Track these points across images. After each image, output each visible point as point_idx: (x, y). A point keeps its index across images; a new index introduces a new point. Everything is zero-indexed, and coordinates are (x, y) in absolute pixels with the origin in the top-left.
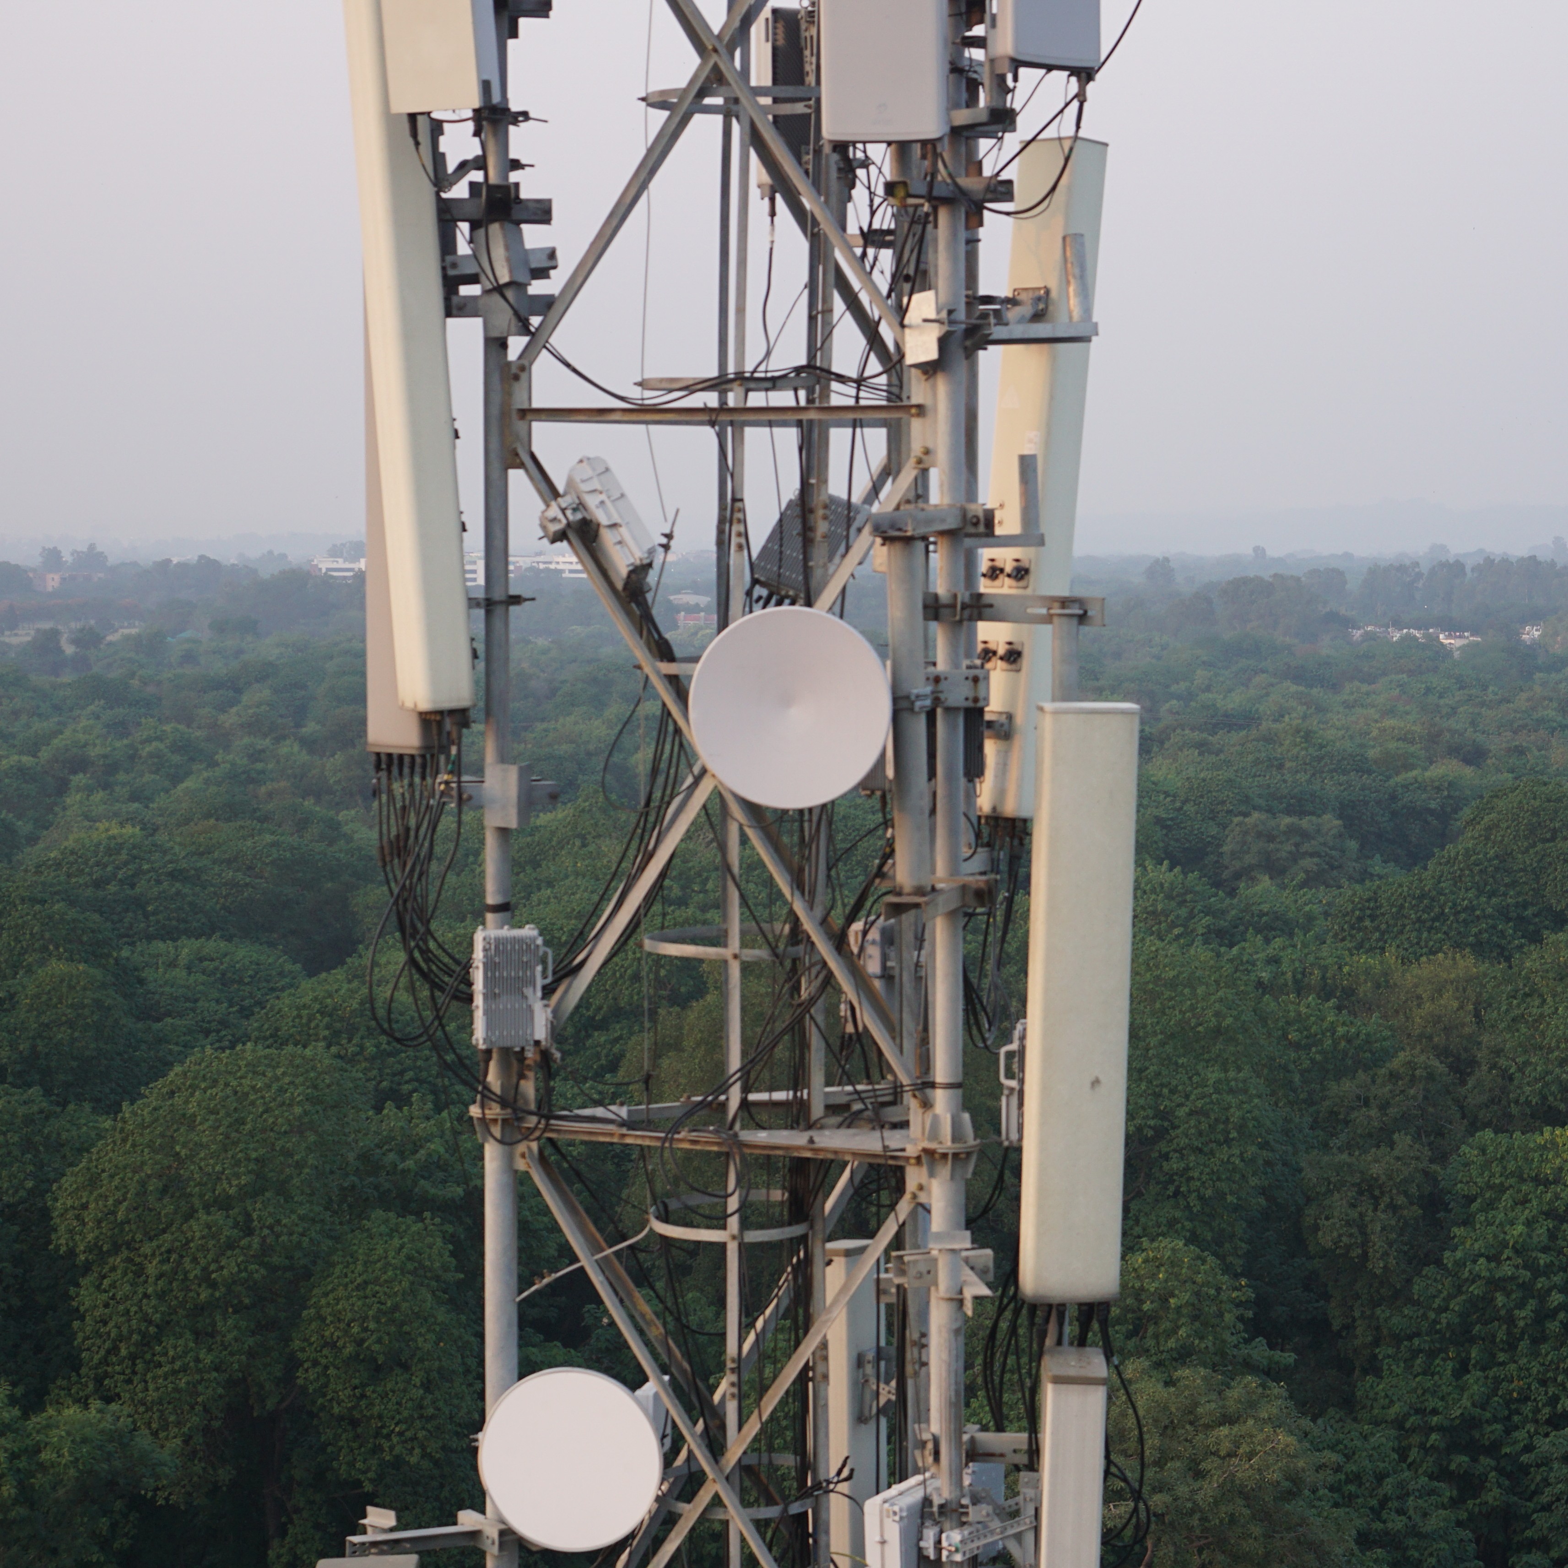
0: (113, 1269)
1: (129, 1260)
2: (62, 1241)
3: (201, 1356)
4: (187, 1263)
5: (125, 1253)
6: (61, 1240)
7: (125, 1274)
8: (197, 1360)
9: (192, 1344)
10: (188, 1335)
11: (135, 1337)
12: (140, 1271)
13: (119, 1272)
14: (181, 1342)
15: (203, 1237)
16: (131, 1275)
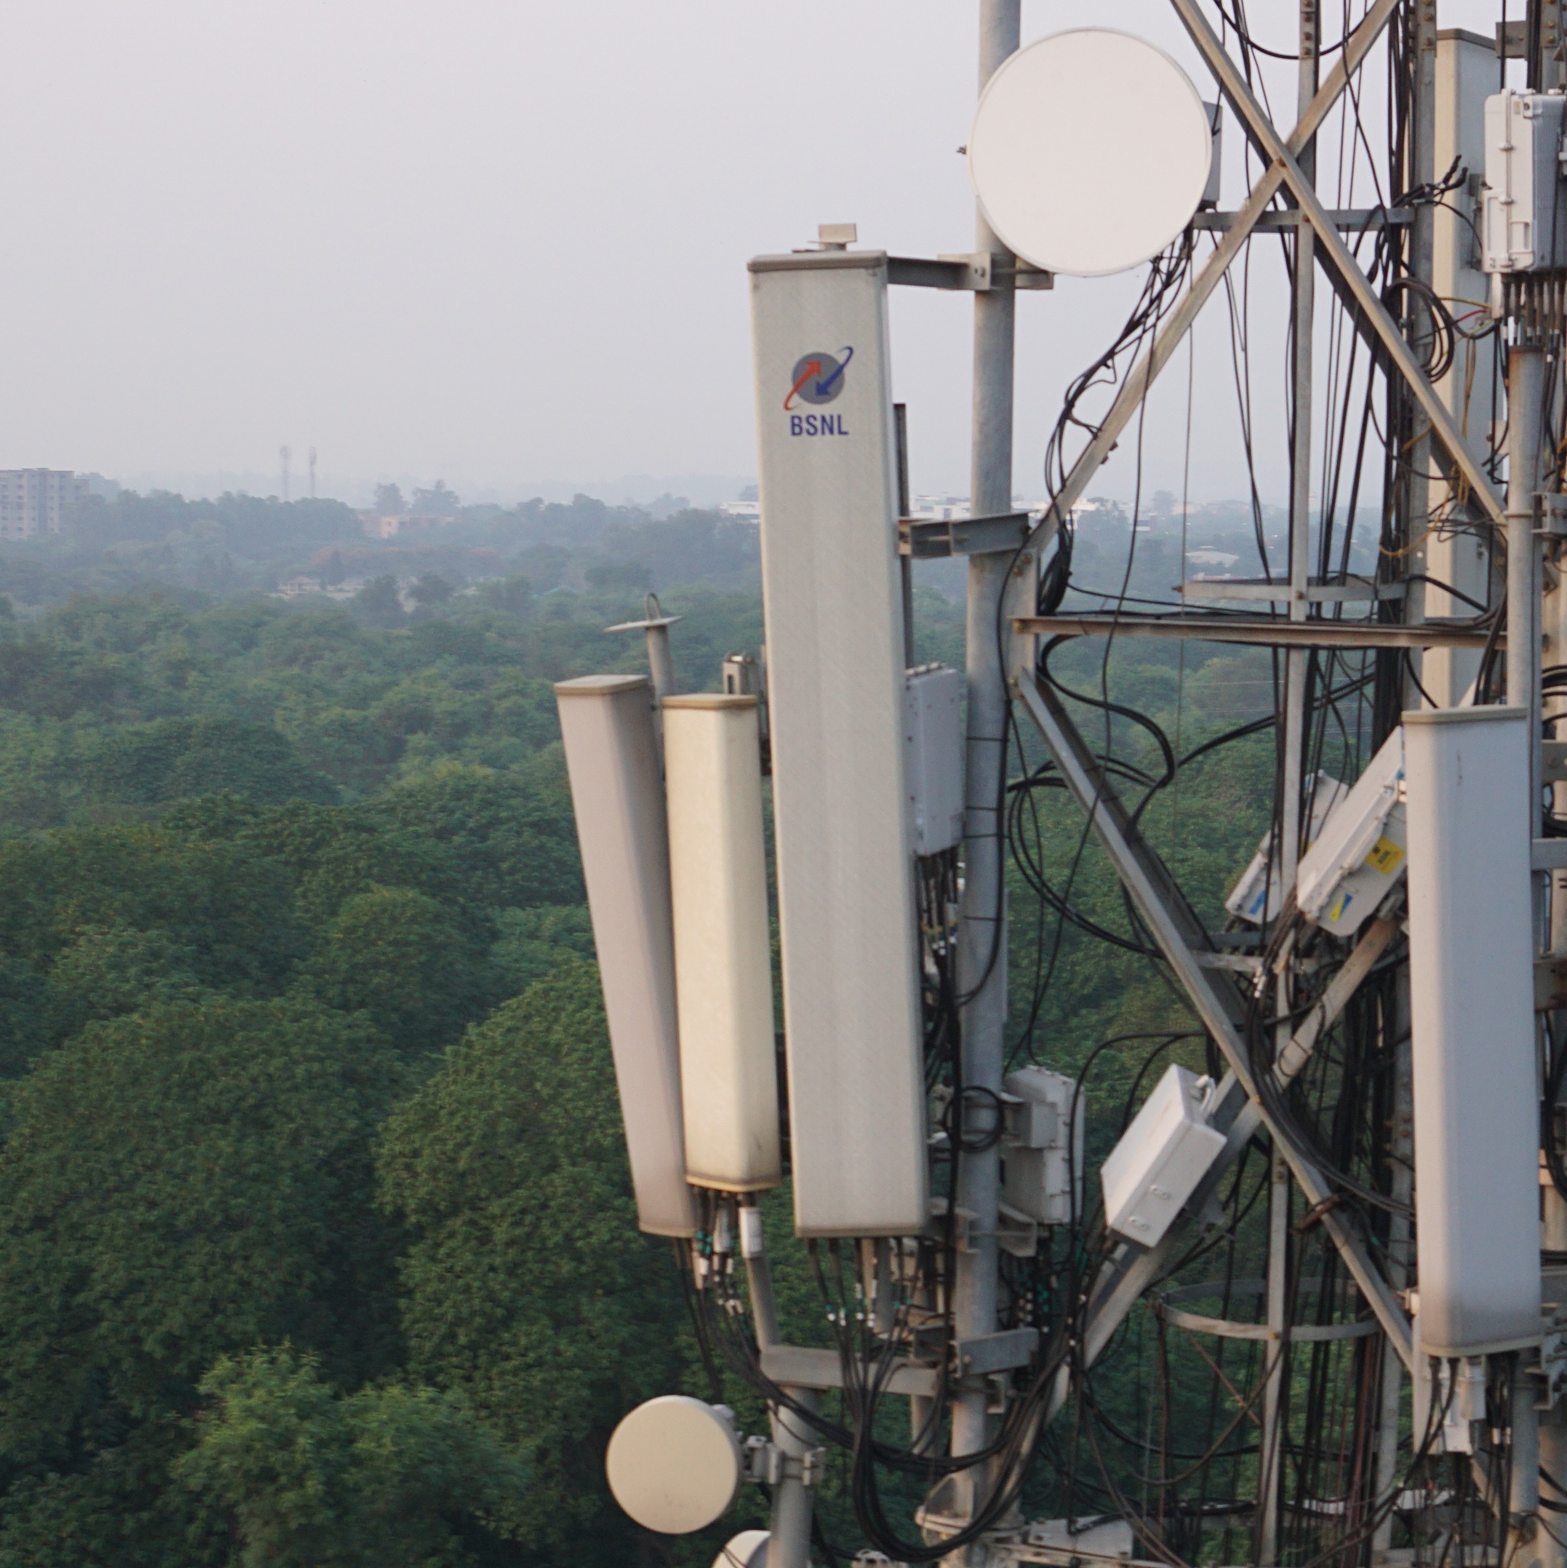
0: (452, 1235)
1: (472, 1223)
2: (388, 1198)
3: (562, 1347)
4: (546, 1229)
5: (467, 1214)
6: (386, 1198)
7: (466, 1240)
8: (557, 1353)
9: (550, 1332)
10: (545, 1321)
11: (478, 1320)
12: (485, 1238)
13: (460, 1237)
14: (535, 1329)
15: (567, 1194)
16: (473, 1243)
